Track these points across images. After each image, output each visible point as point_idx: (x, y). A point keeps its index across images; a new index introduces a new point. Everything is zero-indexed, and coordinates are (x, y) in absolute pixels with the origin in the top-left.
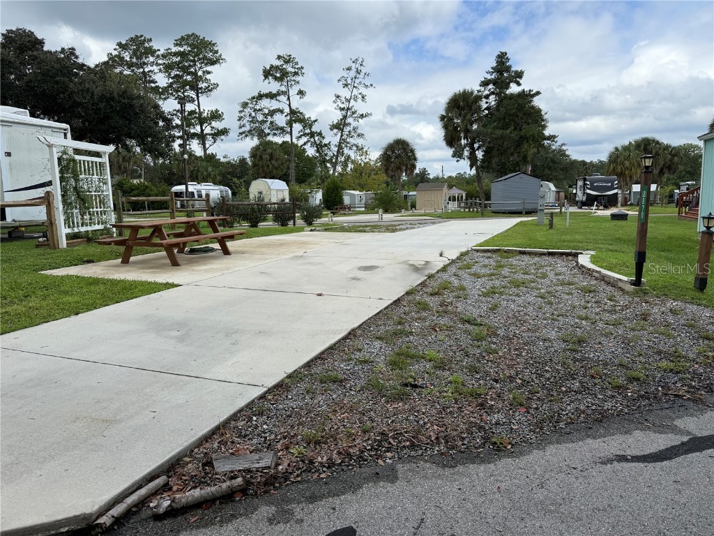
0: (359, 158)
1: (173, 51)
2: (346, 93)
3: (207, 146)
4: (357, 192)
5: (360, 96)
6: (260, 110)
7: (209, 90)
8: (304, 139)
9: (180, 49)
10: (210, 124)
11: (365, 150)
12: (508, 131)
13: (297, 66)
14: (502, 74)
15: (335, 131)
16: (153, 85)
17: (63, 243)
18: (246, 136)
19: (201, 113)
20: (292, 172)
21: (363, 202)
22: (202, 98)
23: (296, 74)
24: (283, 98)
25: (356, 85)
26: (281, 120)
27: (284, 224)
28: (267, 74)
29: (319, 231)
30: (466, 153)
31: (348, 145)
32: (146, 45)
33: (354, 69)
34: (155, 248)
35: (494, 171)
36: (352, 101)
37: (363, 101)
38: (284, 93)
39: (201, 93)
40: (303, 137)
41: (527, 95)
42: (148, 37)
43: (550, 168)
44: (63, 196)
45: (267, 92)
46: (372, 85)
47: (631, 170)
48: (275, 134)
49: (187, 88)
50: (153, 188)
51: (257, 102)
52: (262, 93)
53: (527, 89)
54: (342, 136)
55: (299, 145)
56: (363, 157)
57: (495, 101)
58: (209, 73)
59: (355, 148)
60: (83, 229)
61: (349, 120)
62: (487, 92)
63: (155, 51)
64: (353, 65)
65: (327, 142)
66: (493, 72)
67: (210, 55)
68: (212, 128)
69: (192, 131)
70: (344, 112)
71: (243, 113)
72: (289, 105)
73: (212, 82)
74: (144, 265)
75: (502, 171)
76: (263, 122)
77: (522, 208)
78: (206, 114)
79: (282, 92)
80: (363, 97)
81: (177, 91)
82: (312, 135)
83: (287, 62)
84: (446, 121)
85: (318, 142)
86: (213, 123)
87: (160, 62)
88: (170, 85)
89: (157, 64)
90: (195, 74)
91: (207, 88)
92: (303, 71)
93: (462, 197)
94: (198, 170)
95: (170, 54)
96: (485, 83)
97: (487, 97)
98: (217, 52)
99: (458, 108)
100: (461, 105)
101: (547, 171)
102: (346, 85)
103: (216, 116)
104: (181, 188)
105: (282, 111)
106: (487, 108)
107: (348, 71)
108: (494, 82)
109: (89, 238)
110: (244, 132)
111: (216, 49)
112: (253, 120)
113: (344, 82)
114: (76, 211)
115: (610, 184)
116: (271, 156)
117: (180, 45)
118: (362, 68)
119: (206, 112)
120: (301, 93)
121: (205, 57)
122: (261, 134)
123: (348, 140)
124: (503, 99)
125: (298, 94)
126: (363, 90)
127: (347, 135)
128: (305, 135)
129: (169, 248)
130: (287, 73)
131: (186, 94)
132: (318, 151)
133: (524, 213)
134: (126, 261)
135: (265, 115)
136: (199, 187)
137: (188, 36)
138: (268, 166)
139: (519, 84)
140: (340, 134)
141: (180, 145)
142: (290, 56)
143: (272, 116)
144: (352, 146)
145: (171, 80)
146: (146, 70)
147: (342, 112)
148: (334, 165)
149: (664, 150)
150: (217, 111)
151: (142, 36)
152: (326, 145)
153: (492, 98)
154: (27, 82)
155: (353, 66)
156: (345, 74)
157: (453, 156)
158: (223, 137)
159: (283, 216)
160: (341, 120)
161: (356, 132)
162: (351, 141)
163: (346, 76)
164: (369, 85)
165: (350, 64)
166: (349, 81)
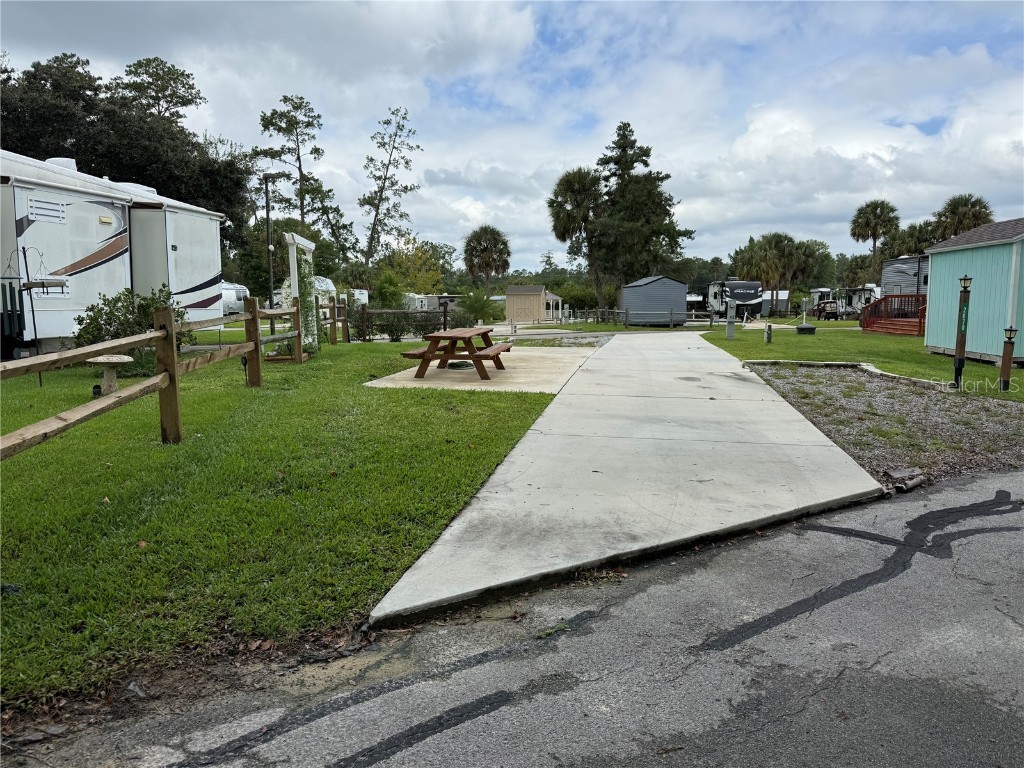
0: (400, 247)
1: (125, 81)
2: (382, 156)
4: (419, 295)
5: (403, 161)
8: (313, 217)
9: (135, 79)
11: (412, 236)
12: (639, 224)
13: (311, 114)
14: (625, 151)
15: (367, 207)
23: (309, 125)
24: (286, 157)
25: (396, 145)
26: (286, 189)
28: (267, 123)
31: (387, 228)
32: (80, 69)
33: (394, 124)
36: (391, 167)
37: (406, 167)
38: (292, 151)
40: (311, 214)
41: (654, 179)
42: (83, 58)
45: (267, 148)
46: (418, 147)
47: (768, 274)
52: (259, 149)
53: (655, 171)
54: (376, 216)
56: (410, 246)
57: (617, 184)
58: (180, 116)
59: (395, 232)
61: (388, 194)
62: (607, 173)
63: (94, 80)
64: (393, 117)
65: (347, 222)
66: (614, 148)
67: (182, 91)
70: (380, 182)
72: (300, 168)
77: (669, 320)
79: (289, 149)
80: (407, 163)
82: (325, 211)
83: (297, 107)
84: (555, 207)
85: (334, 222)
92: (321, 121)
93: (558, 304)
95: (120, 85)
96: (604, 161)
97: (607, 179)
98: (192, 87)
99: (572, 192)
100: (575, 186)
102: (383, 145)
105: (288, 177)
106: (607, 193)
107: (386, 126)
108: (616, 161)
111: (191, 82)
113: (380, 141)
115: (753, 291)
117: (137, 74)
118: (405, 123)
120: (316, 151)
121: (174, 94)
123: (386, 221)
124: (627, 182)
125: (311, 153)
126: (405, 152)
127: (385, 214)
128: (314, 210)
130: (297, 123)
132: (333, 234)
133: (672, 326)
137: (148, 61)
139: (646, 164)
140: (374, 213)
142: (302, 98)
143: (273, 182)
144: (392, 229)
147: (378, 182)
149: (797, 249)
152: (344, 227)
153: (613, 180)
156: (381, 129)
157: (569, 253)
160: (376, 192)
161: (396, 211)
162: (390, 222)
163: (383, 132)
164: (415, 146)
165: (388, 116)
166: (387, 140)
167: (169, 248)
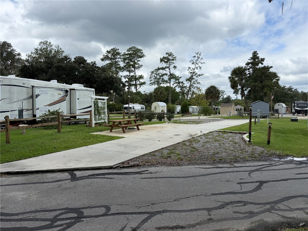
0: (197, 92)
1: (126, 53)
2: (193, 66)
3: (137, 89)
4: (196, 107)
5: (199, 67)
6: (158, 74)
7: (139, 67)
8: (176, 85)
9: (129, 52)
10: (139, 80)
11: (200, 89)
12: (257, 83)
13: (173, 57)
14: (255, 60)
15: (188, 81)
16: (118, 66)
17: (93, 125)
18: (153, 84)
19: (136, 76)
20: (170, 98)
21: (198, 110)
22: (136, 71)
23: (173, 60)
24: (167, 69)
25: (197, 63)
26: (166, 78)
27: (161, 120)
28: (162, 60)
29: (171, 123)
30: (240, 92)
31: (193, 87)
32: (117, 51)
33: (197, 57)
34: (119, 128)
35: (252, 99)
36: (195, 69)
38: (168, 67)
39: (136, 69)
40: (175, 84)
41: (266, 68)
42: (118, 48)
43: (284, 97)
44: (94, 112)
45: (161, 67)
46: (204, 63)
48: (164, 83)
49: (131, 67)
50: (117, 105)
51: (157, 71)
52: (159, 68)
53: (266, 65)
54: (190, 84)
55: (173, 87)
56: (199, 92)
57: (252, 71)
58: (139, 61)
60: (99, 122)
61: (194, 77)
62: (248, 67)
63: (120, 53)
65: (185, 86)
66: (251, 59)
67: (140, 54)
68: (140, 82)
69: (132, 83)
70: (192, 74)
71: (152, 76)
72: (170, 72)
73: (140, 64)
74: (116, 132)
75: (255, 99)
76: (159, 79)
78: (137, 77)
79: (167, 67)
80: (200, 68)
81: (127, 68)
82: (179, 83)
83: (170, 55)
84: (231, 79)
85: (181, 86)
86: (140, 80)
87: (122, 57)
88: (125, 66)
89: (121, 58)
90: (134, 61)
91: (138, 67)
92: (176, 58)
93: (242, 109)
94: (134, 98)
95: (125, 54)
96: (248, 64)
97: (249, 69)
99: (236, 74)
100: (238, 72)
101: (283, 98)
102: (193, 63)
103: (141, 77)
104: (127, 105)
105: (166, 74)
106: (249, 74)
107: (194, 58)
108: (252, 63)
109: (100, 124)
110: (152, 83)
111: (142, 52)
112: (156, 78)
113: (193, 62)
114: (97, 116)
115: (306, 105)
116: (161, 93)
118: (200, 56)
119: (138, 76)
120: (175, 67)
121: (138, 55)
122: (158, 83)
123: (193, 85)
124: (255, 70)
125: (173, 68)
126: (200, 65)
127: (193, 83)
128: (176, 83)
129: (123, 128)
130: (170, 60)
131: (130, 69)
132: (181, 89)
133: (261, 117)
134: (111, 131)
135: (160, 76)
136: (133, 105)
137: (132, 47)
138: (160, 96)
139: (262, 64)
140: (190, 83)
141: (128, 89)
142: (171, 53)
143: (163, 76)
144: (195, 87)
145: (125, 64)
146: (116, 60)
148: (188, 95)
150: (142, 75)
151: (115, 48)
152: (184, 87)
153: (251, 70)
154: (82, 75)
155: (196, 55)
157: (234, 93)
158: (143, 85)
159: (161, 117)
160: (191, 77)
161: (197, 82)
162: (195, 85)
163: (193, 59)
164: (203, 63)
165: (195, 55)
166: (194, 61)
167: (77, 99)
